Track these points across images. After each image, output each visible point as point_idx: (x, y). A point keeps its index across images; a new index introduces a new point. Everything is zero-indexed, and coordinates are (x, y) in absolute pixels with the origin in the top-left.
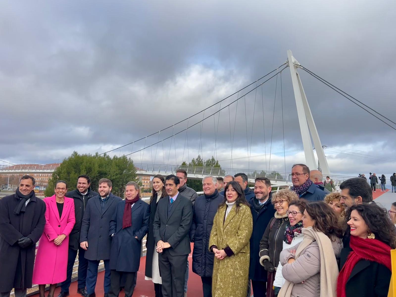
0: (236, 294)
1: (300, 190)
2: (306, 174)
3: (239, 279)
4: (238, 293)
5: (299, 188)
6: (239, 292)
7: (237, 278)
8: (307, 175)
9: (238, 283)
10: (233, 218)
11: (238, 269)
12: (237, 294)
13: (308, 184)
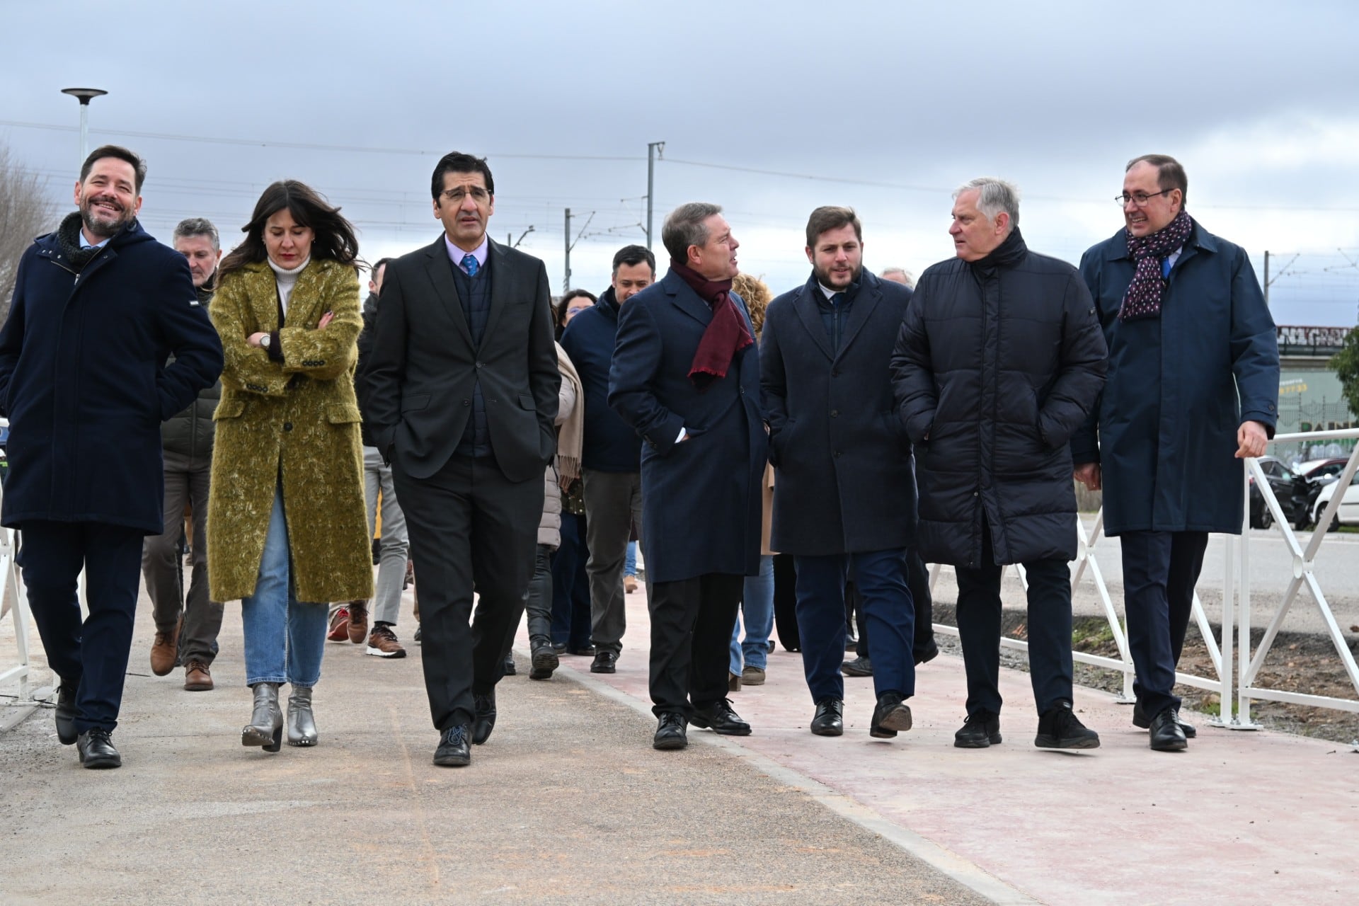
0: (350, 565)
1: (1159, 245)
2: (1171, 193)
3: (355, 512)
4: (357, 559)
5: (1156, 239)
6: (358, 555)
7: (348, 510)
8: (1177, 196)
9: (351, 527)
10: (312, 313)
11: (346, 479)
12: (352, 563)
13: (1183, 229)
